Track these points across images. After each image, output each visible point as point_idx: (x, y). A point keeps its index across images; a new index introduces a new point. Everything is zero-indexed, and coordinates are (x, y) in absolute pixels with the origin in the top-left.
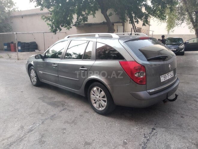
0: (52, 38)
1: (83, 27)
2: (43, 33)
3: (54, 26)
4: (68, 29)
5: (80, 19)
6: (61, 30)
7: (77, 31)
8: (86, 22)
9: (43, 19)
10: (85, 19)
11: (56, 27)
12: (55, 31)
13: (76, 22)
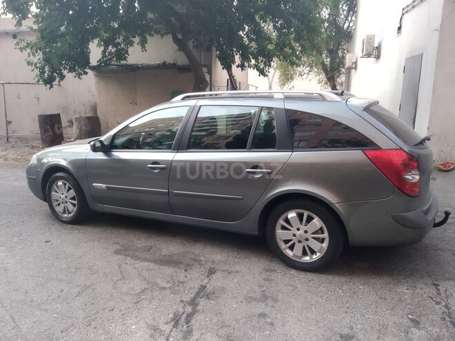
0: (19, 98)
1: (113, 72)
2: (3, 84)
3: (47, 69)
4: (79, 75)
5: (110, 53)
6: (62, 77)
7: (96, 83)
8: (123, 62)
9: (21, 49)
10: (121, 55)
11: (53, 70)
12: (49, 82)
13: (100, 60)
